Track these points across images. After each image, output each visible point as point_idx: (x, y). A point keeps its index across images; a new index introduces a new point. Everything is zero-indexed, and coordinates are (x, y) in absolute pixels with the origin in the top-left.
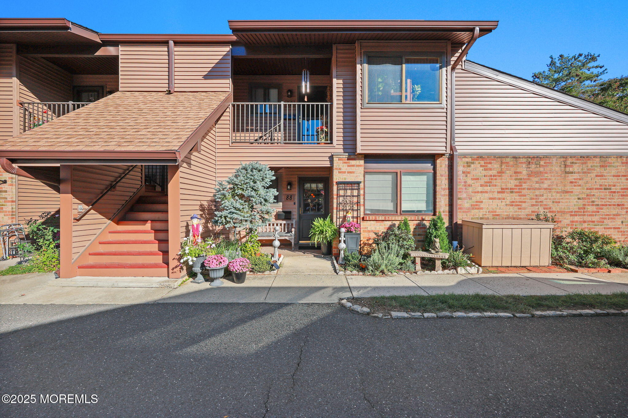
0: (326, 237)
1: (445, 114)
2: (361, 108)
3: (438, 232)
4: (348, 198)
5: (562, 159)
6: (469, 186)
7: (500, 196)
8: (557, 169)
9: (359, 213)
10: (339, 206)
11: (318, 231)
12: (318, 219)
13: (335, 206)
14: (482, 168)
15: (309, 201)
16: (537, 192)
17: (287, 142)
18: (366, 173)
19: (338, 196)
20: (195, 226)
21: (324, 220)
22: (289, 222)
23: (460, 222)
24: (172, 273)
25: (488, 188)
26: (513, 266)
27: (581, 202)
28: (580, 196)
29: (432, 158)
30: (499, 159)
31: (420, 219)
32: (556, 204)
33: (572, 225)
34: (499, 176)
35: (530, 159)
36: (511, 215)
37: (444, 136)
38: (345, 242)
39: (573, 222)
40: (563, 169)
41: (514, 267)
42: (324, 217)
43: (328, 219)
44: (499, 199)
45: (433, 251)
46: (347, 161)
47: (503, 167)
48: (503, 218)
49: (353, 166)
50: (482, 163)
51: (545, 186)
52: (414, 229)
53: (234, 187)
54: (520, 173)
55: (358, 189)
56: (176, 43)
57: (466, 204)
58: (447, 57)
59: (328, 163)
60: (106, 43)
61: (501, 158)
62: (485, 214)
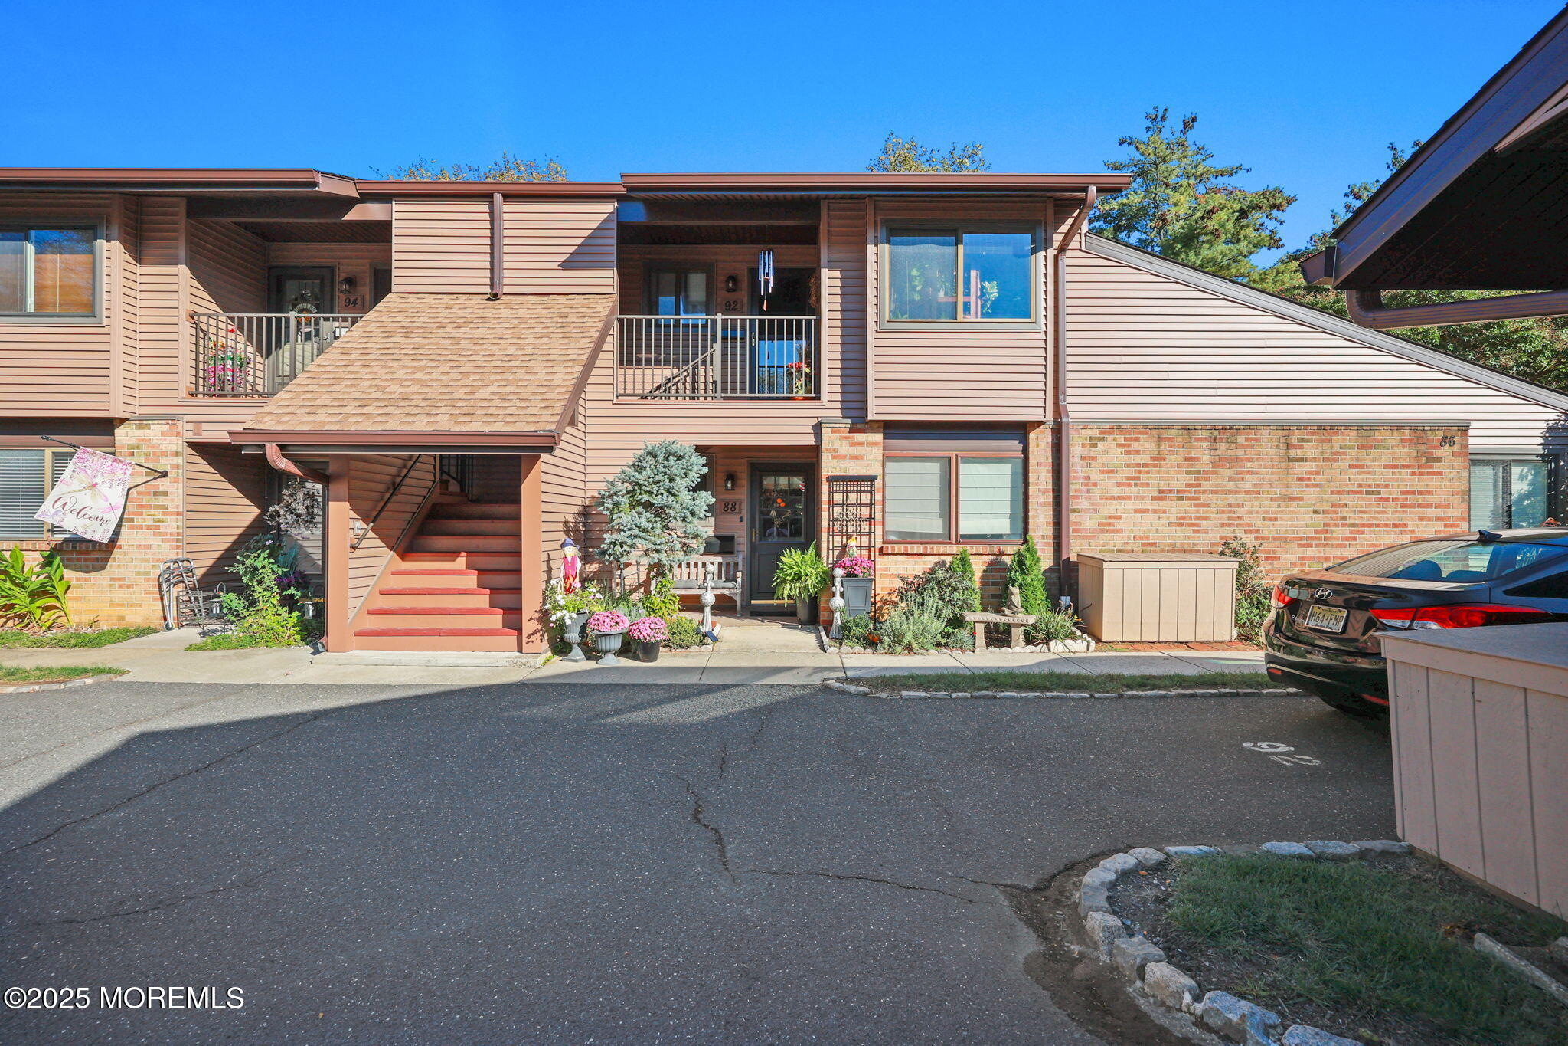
0: (806, 587)
1: (1042, 344)
2: (876, 331)
3: (1026, 577)
4: (851, 508)
5: (1281, 433)
6: (1095, 485)
7: (1157, 505)
8: (1272, 452)
9: (872, 540)
10: (833, 525)
11: (790, 575)
12: (790, 551)
13: (824, 524)
14: (1120, 450)
15: (773, 513)
16: (1232, 499)
17: (729, 395)
18: (886, 458)
19: (832, 504)
20: (570, 560)
21: (803, 552)
22: (730, 559)
23: (1073, 558)
24: (528, 642)
25: (1133, 488)
26: (1162, 642)
27: (1320, 519)
28: (1318, 507)
29: (1020, 430)
30: (1154, 433)
31: (995, 551)
32: (1269, 523)
33: (1302, 565)
34: (1155, 466)
35: (1216, 433)
36: (1178, 545)
37: (1041, 386)
38: (842, 595)
39: (1303, 558)
40: (1283, 452)
41: (1166, 642)
42: (804, 549)
43: (811, 551)
44: (1155, 512)
45: (1007, 612)
46: (848, 435)
47: (1162, 448)
48: (1163, 551)
49: (861, 444)
50: (1121, 439)
51: (1248, 486)
52: (984, 571)
53: (635, 490)
54: (1197, 459)
55: (872, 492)
56: (508, 197)
57: (1089, 522)
58: (1045, 231)
59: (812, 437)
60: (366, 197)
61: (1158, 430)
62: (1127, 543)
